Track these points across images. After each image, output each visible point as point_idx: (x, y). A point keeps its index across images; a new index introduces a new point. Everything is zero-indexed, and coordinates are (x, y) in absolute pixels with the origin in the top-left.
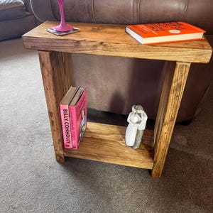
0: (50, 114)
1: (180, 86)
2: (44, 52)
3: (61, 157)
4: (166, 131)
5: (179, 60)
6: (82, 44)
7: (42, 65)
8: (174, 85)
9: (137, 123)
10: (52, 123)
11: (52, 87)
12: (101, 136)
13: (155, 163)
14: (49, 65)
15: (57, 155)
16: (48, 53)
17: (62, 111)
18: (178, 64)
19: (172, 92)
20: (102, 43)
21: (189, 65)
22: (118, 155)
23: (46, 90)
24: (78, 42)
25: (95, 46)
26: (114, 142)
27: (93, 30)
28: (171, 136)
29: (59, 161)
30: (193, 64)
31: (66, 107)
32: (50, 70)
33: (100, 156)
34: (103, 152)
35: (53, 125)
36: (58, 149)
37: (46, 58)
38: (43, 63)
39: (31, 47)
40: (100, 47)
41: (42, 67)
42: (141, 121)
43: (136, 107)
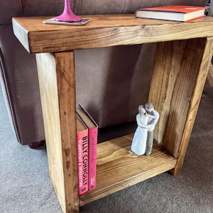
0: (66, 152)
1: (207, 63)
3: (76, 211)
4: (191, 118)
7: (61, 75)
8: (203, 64)
9: (148, 124)
10: (67, 166)
13: (177, 159)
17: (80, 141)
18: (208, 39)
19: (200, 72)
23: (63, 115)
24: (116, 29)
25: (136, 32)
31: (86, 133)
35: (68, 168)
36: (71, 201)
37: (67, 63)
38: (62, 71)
39: (44, 48)
40: (141, 33)
41: (60, 79)
42: (153, 119)
43: (146, 106)
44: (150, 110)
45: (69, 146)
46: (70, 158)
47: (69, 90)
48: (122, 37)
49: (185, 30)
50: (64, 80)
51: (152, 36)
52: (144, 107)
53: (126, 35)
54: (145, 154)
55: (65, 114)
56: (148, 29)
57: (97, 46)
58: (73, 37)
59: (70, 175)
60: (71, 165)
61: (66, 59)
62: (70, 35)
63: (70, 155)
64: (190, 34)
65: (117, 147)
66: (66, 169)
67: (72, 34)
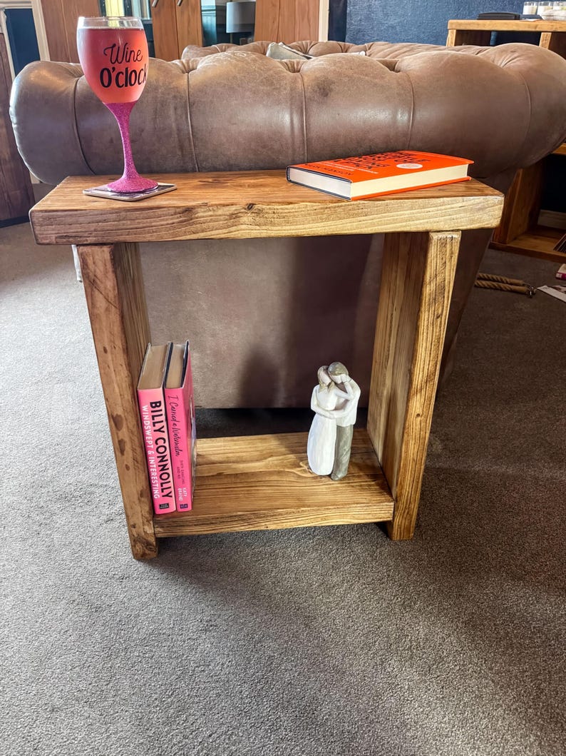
0: (115, 421)
1: (442, 289)
2: (96, 249)
3: (148, 544)
4: (419, 411)
5: (435, 227)
6: (201, 213)
7: (91, 283)
8: (428, 290)
9: (336, 409)
10: (120, 447)
11: (119, 343)
12: (241, 466)
13: (396, 501)
14: (109, 283)
15: (135, 540)
16: (106, 249)
17: (146, 408)
18: (435, 237)
19: (424, 307)
20: (250, 207)
21: (457, 236)
22: (301, 503)
23: (102, 353)
24: (188, 210)
25: (234, 216)
26: (279, 472)
27: (206, 185)
28: (429, 421)
29: (141, 557)
30: (466, 234)
31: (157, 394)
32: (112, 295)
33: (256, 515)
34: (264, 504)
35: (122, 452)
36: (138, 520)
37: (100, 264)
38: (93, 277)
39: (56, 238)
40: (247, 218)
41: (89, 290)
42: (347, 401)
43: (331, 369)
44: (339, 379)
45: (119, 411)
46: (124, 434)
47: (107, 310)
48: (204, 226)
49: (358, 215)
50: (96, 292)
51: (272, 224)
52: (326, 371)
53: (211, 220)
54: (330, 476)
55: (105, 351)
56: (259, 212)
57: (153, 239)
58: (105, 221)
59: (127, 468)
60: (128, 447)
61: (97, 257)
62: (100, 218)
63: (124, 429)
64: (374, 225)
65: (283, 449)
66: (119, 454)
67: (104, 217)
